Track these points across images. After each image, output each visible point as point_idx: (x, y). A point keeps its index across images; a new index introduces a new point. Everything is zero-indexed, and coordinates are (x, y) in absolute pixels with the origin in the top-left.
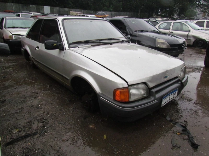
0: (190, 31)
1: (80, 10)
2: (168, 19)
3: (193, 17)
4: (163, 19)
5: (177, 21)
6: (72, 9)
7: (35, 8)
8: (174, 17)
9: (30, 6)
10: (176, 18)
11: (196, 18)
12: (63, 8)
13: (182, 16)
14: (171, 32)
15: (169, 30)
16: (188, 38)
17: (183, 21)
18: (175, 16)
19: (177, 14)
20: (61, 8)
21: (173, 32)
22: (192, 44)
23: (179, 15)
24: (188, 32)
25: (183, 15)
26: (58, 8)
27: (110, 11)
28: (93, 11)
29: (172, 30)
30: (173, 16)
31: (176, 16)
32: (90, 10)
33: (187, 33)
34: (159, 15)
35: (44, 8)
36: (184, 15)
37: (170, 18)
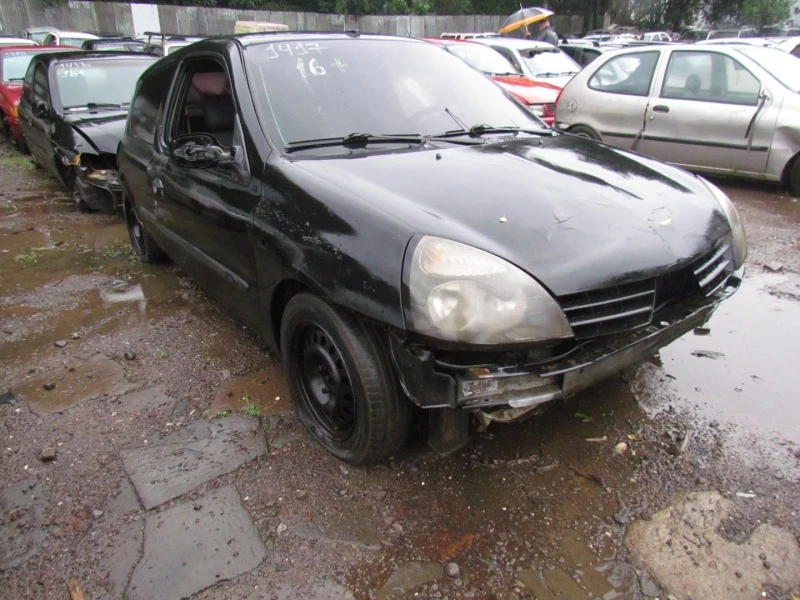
0: (765, 97)
1: (287, 13)
2: (667, 35)
3: (776, 25)
4: (643, 38)
5: (700, 45)
6: (255, 12)
7: (92, 16)
8: (694, 28)
9: (71, 5)
10: (700, 30)
11: (787, 29)
12: (215, 9)
13: (728, 23)
14: (657, 109)
15: (646, 94)
16: (756, 143)
17: (727, 46)
18: (696, 23)
19: (706, 13)
20: (204, 9)
21: (665, 109)
22: (776, 174)
23: (714, 18)
24: (755, 105)
25: (732, 16)
26: (190, 10)
27: (421, 13)
28: (342, 17)
29: (662, 96)
30: (689, 23)
31: (703, 24)
32: (332, 10)
33: (744, 113)
34: (630, 24)
35: (129, 10)
36: (735, 17)
37: (675, 34)
